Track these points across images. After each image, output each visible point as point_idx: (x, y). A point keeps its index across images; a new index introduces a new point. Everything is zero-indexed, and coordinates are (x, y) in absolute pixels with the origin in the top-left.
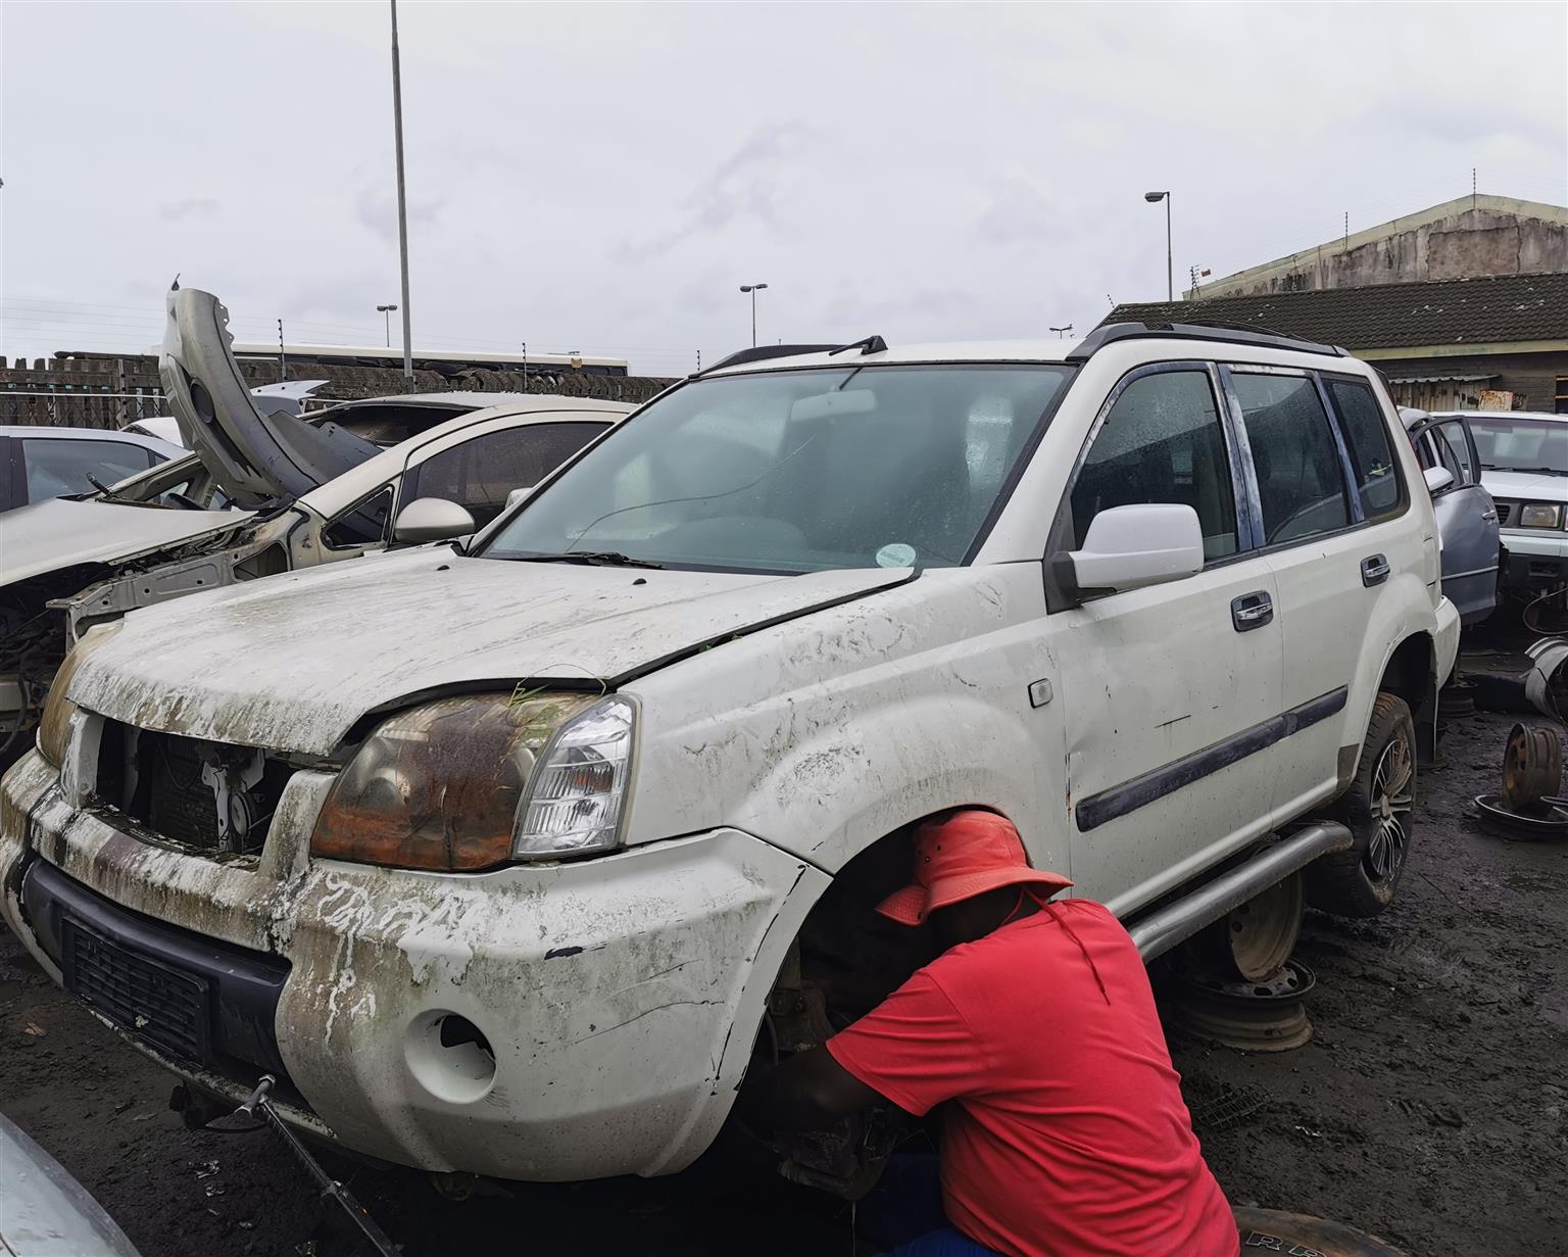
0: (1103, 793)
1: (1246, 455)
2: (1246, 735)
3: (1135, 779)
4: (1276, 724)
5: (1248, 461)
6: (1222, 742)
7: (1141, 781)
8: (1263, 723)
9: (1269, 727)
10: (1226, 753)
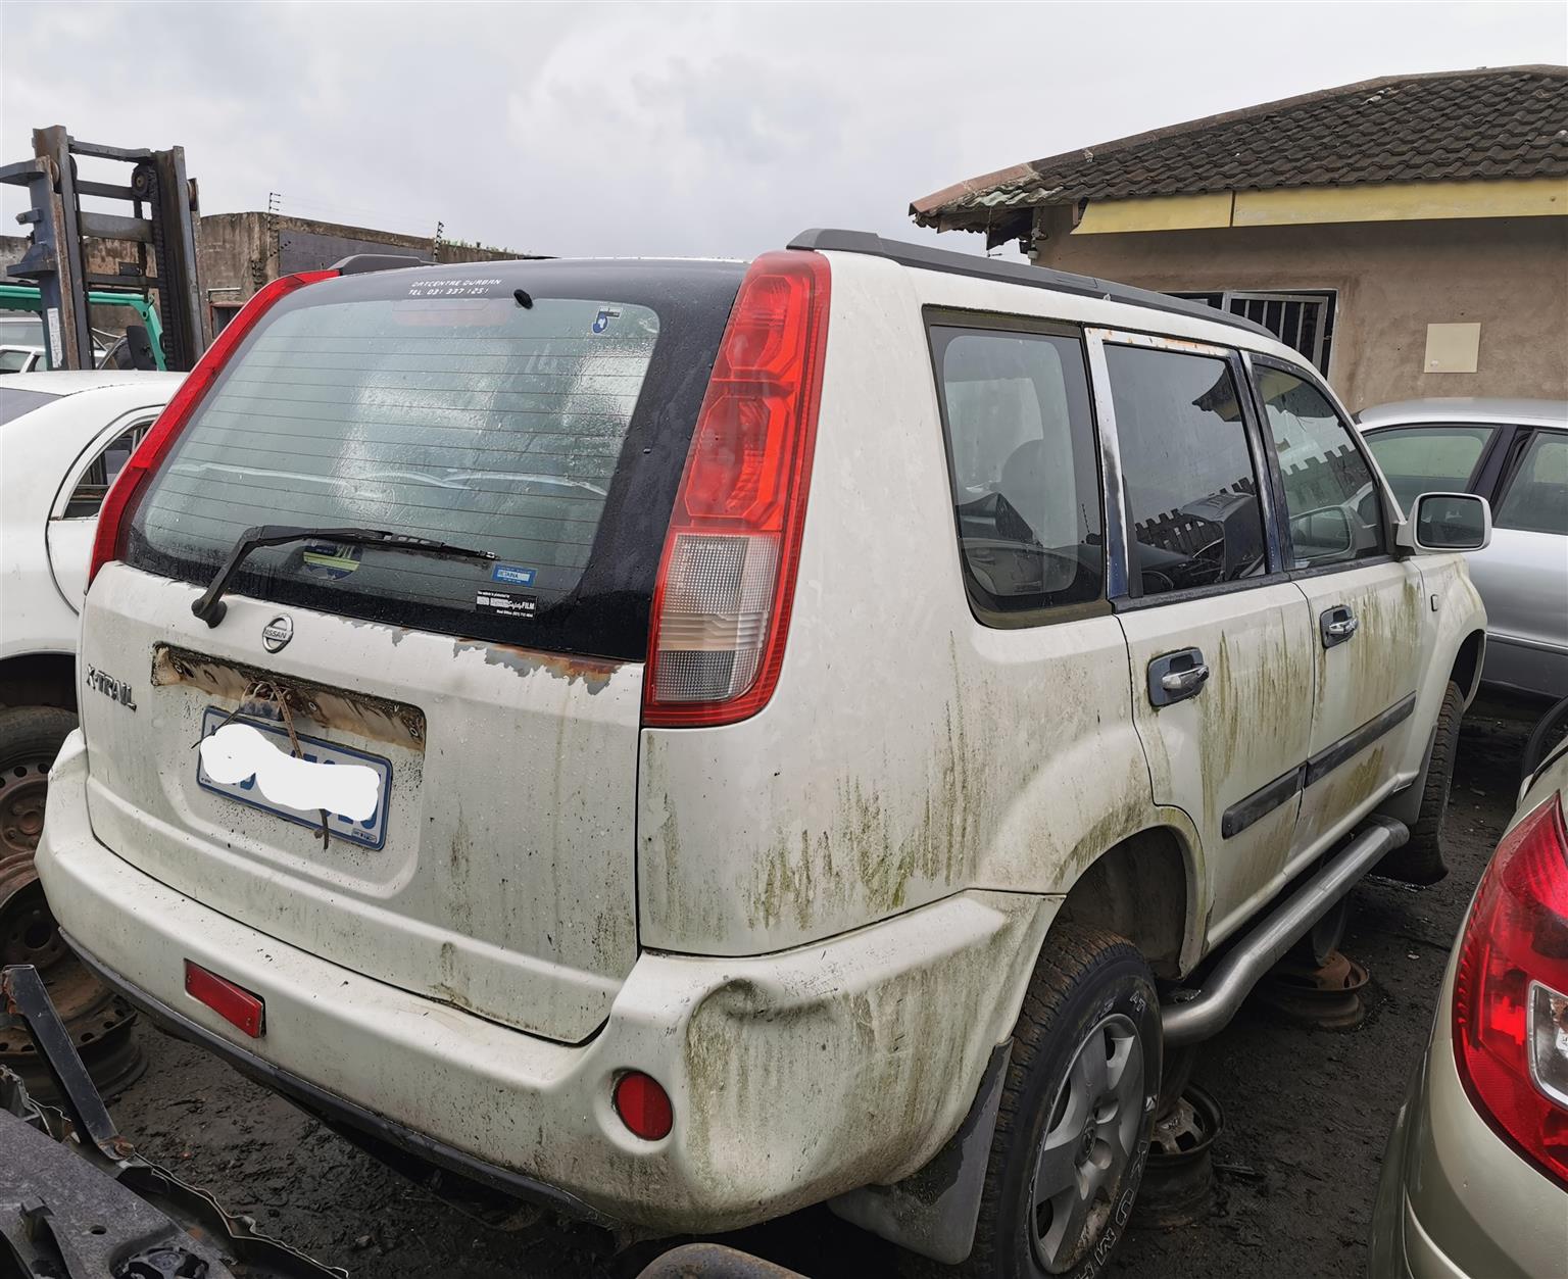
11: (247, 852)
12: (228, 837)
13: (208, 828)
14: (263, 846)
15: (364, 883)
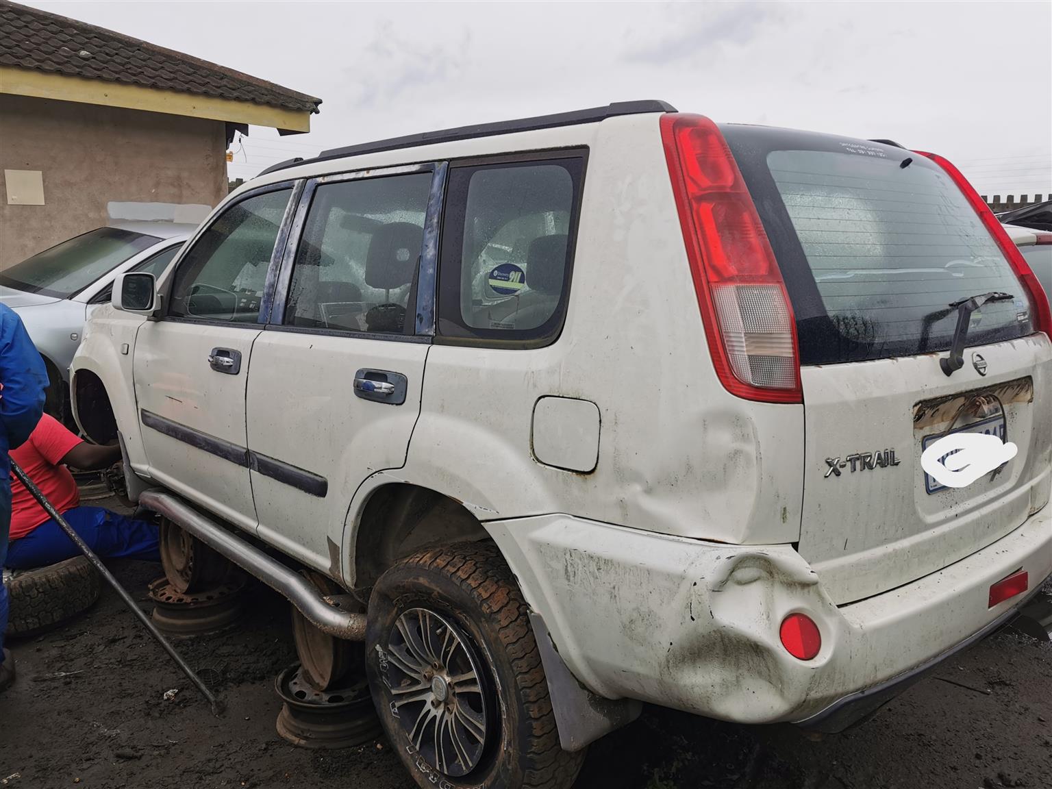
0: (150, 413)
1: (290, 252)
2: (216, 440)
3: (161, 417)
4: (238, 451)
5: (289, 257)
6: (203, 433)
7: (162, 419)
8: (231, 444)
9: (231, 448)
10: (200, 440)
11: (966, 511)
12: (952, 512)
13: (941, 516)
14: (967, 502)
15: (1005, 485)
